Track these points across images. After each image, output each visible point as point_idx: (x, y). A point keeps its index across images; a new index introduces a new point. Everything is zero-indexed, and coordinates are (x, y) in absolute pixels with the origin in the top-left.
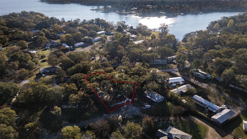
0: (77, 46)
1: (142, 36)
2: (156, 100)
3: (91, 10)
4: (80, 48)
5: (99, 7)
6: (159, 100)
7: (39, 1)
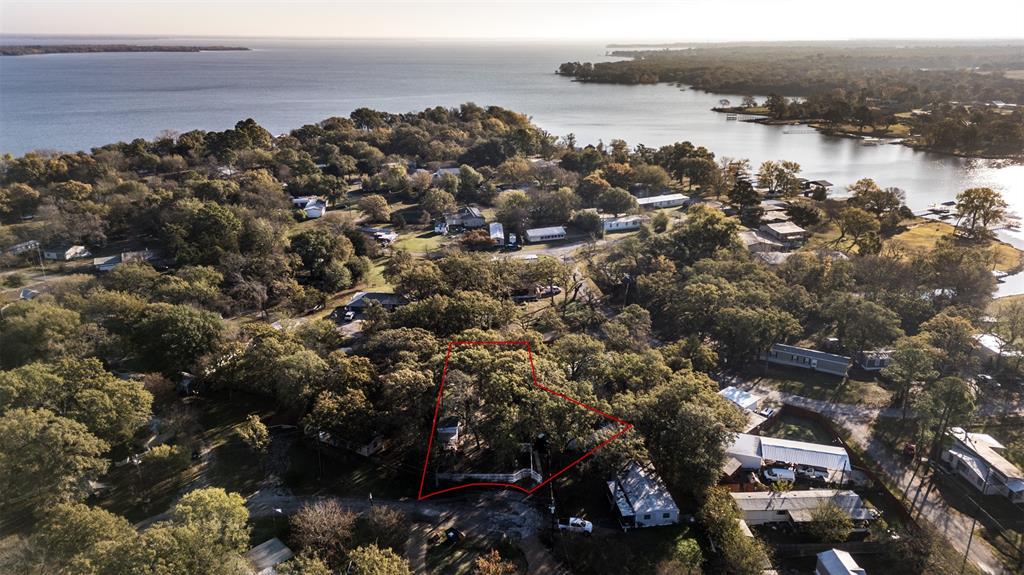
0: (534, 237)
1: (841, 235)
2: (634, 512)
3: (715, 110)
4: (543, 245)
5: (751, 101)
6: (647, 517)
7: (557, 73)
